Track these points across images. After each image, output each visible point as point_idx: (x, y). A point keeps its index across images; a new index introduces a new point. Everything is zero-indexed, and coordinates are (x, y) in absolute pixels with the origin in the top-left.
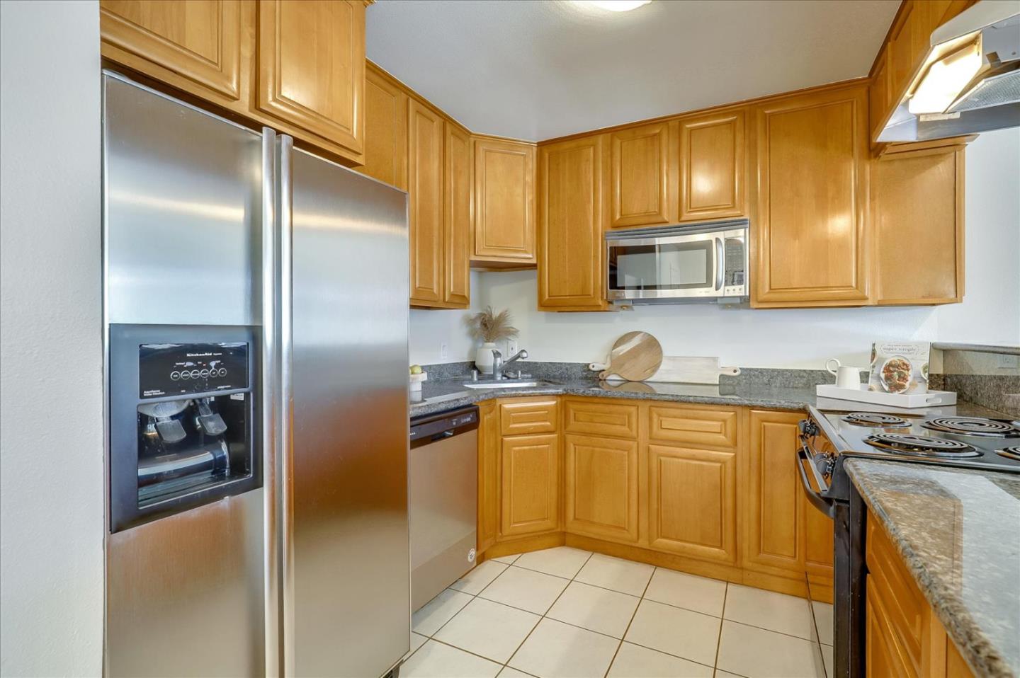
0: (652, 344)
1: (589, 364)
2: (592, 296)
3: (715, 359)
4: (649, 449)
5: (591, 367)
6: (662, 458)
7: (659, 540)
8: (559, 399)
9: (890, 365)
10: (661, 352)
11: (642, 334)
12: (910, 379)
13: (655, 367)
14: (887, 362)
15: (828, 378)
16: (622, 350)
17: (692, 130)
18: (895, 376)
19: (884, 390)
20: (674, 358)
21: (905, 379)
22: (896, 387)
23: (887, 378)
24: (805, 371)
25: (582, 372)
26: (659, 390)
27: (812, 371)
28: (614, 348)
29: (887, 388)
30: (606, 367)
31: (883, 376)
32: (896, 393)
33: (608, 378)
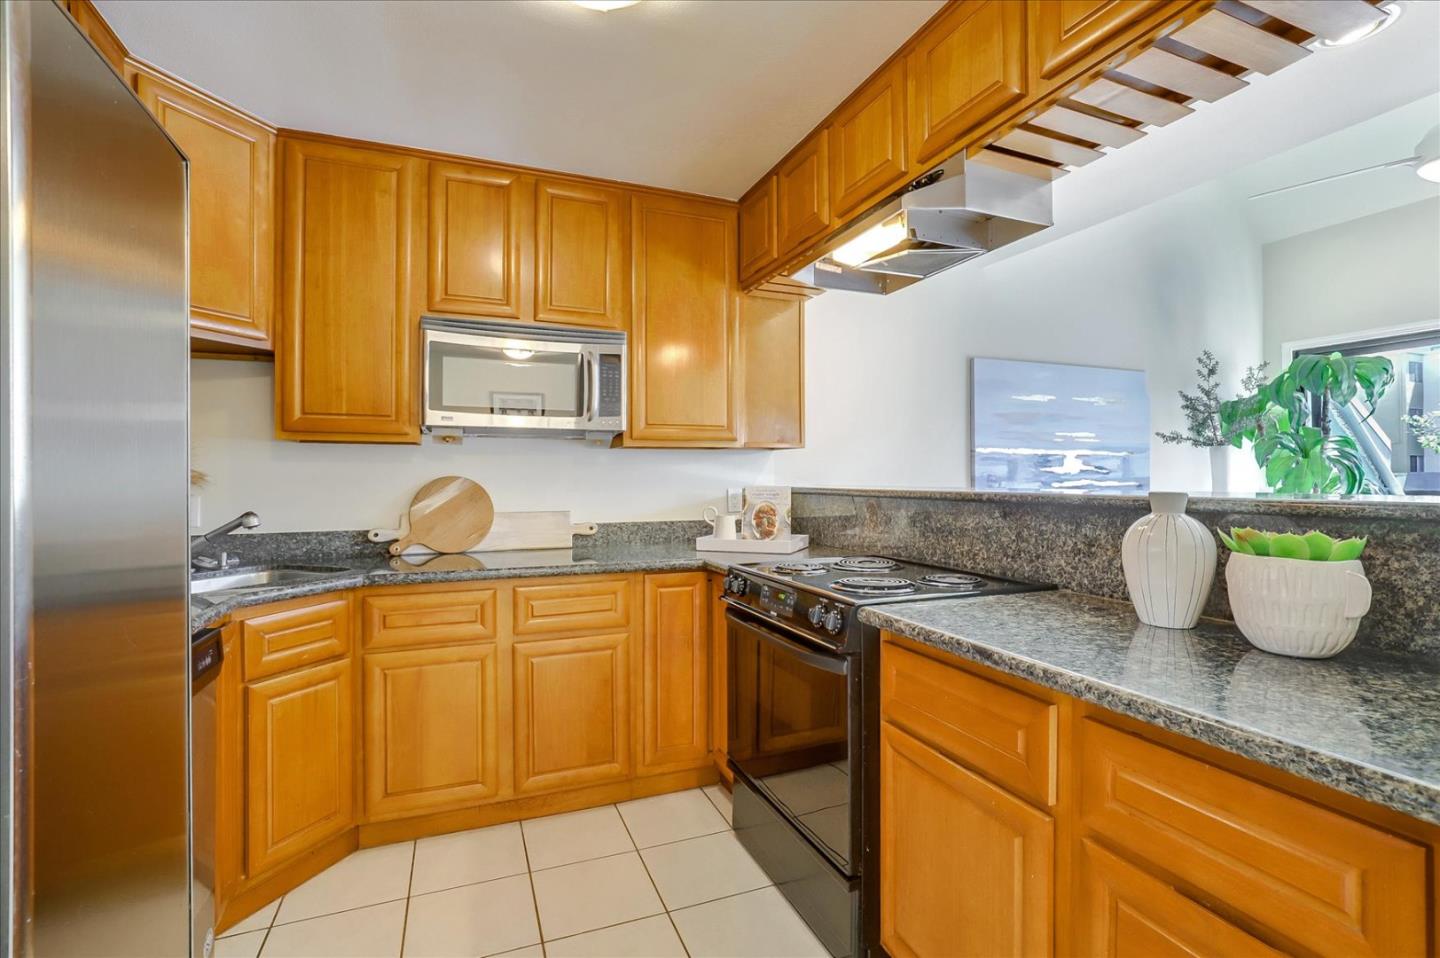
0: (476, 495)
1: (368, 532)
2: (394, 418)
3: (566, 514)
4: (514, 651)
5: (371, 536)
6: (534, 660)
7: (531, 779)
8: (351, 596)
9: (760, 511)
10: (491, 507)
11: (460, 480)
12: (777, 524)
13: (483, 530)
14: (757, 508)
15: (706, 529)
16: (428, 506)
17: (553, 197)
18: (763, 522)
19: (755, 538)
20: (509, 515)
21: (772, 524)
22: (766, 534)
23: (759, 525)
24: (666, 523)
25: (352, 546)
26: (489, 562)
27: (672, 523)
28: (411, 506)
29: (758, 536)
30: (400, 534)
31: (754, 523)
32: (767, 540)
33: (405, 552)
